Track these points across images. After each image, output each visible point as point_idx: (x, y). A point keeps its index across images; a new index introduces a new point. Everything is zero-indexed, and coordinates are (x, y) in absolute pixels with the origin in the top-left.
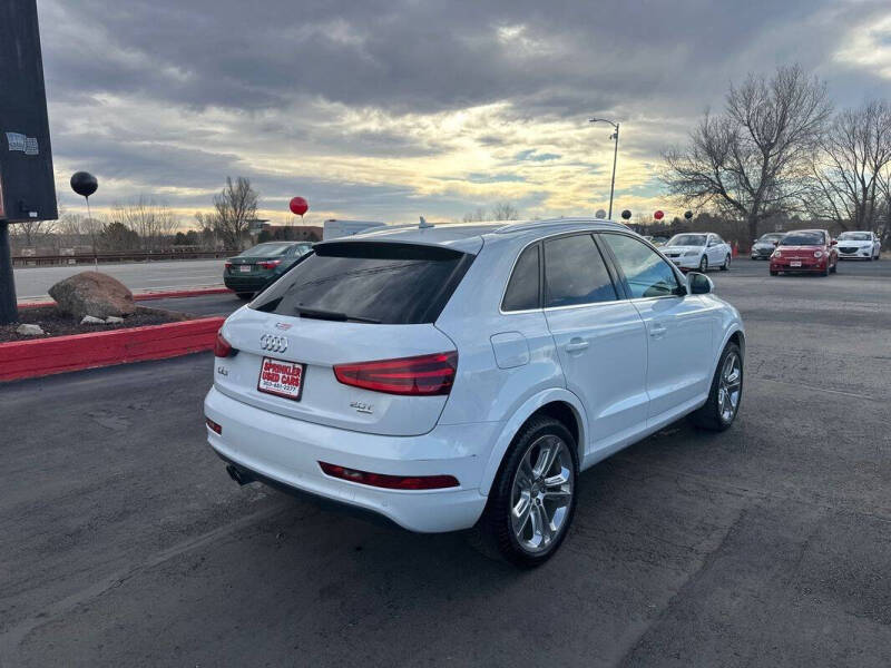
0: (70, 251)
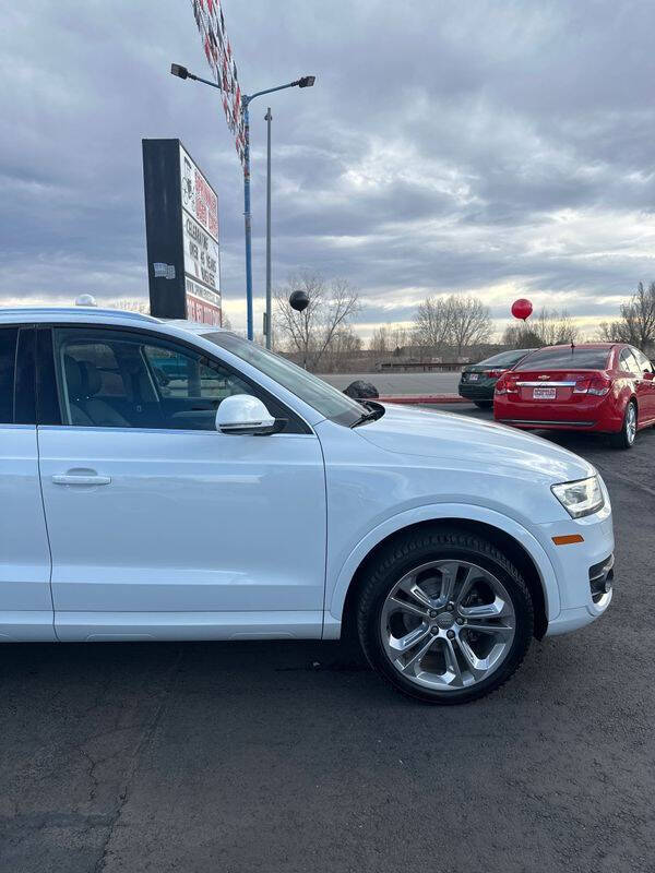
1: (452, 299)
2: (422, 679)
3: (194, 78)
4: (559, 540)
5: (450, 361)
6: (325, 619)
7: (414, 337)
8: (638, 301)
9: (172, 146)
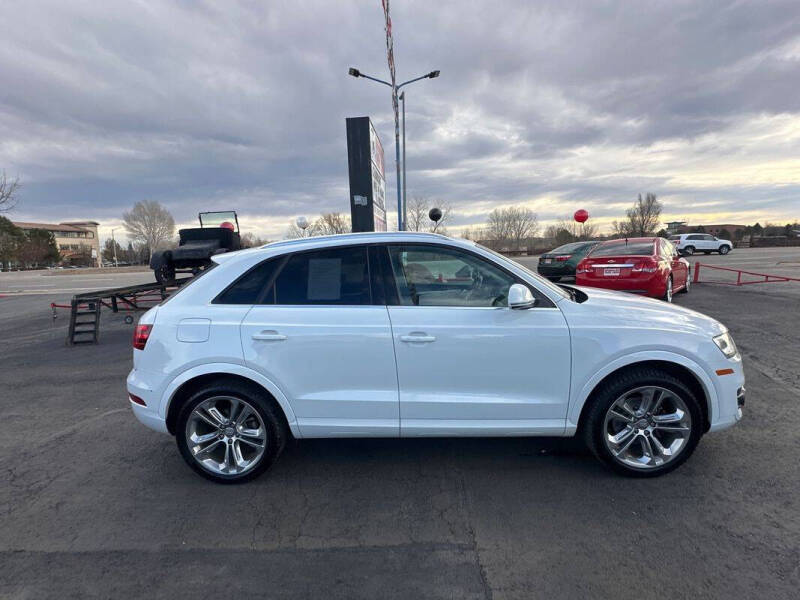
0: (525, 248)
1: (511, 208)
2: (629, 462)
3: (364, 76)
4: (720, 373)
5: (513, 249)
6: (567, 425)
7: (488, 234)
8: (637, 206)
9: (365, 121)
